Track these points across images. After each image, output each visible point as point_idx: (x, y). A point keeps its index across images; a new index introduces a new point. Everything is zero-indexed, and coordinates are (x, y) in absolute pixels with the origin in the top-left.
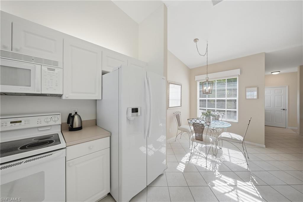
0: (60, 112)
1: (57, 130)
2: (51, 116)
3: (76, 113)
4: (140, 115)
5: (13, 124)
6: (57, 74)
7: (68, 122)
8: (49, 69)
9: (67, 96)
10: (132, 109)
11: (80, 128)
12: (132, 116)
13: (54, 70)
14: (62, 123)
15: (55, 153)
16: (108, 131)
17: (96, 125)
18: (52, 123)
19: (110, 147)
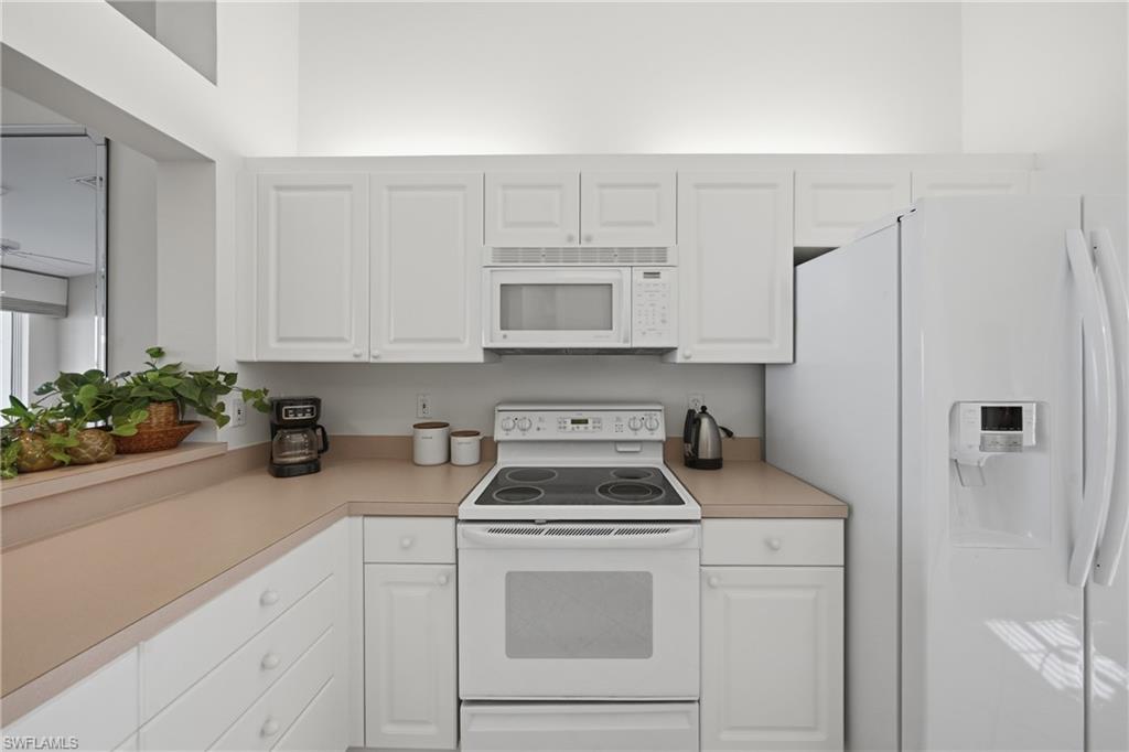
0: (660, 403)
1: (653, 459)
2: (641, 414)
3: (704, 408)
4: (1030, 448)
5: (575, 426)
6: (664, 285)
7: (687, 439)
8: (647, 274)
9: (687, 353)
10: (984, 409)
11: (715, 464)
12: (983, 448)
13: (656, 275)
14: (667, 438)
15: (674, 530)
16: (834, 497)
17: (763, 459)
18: (644, 435)
19: (846, 566)
